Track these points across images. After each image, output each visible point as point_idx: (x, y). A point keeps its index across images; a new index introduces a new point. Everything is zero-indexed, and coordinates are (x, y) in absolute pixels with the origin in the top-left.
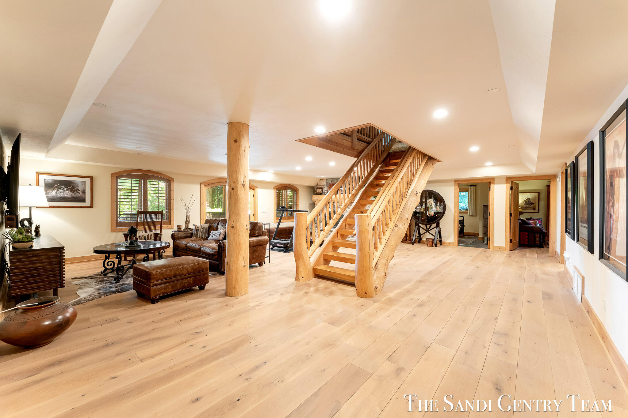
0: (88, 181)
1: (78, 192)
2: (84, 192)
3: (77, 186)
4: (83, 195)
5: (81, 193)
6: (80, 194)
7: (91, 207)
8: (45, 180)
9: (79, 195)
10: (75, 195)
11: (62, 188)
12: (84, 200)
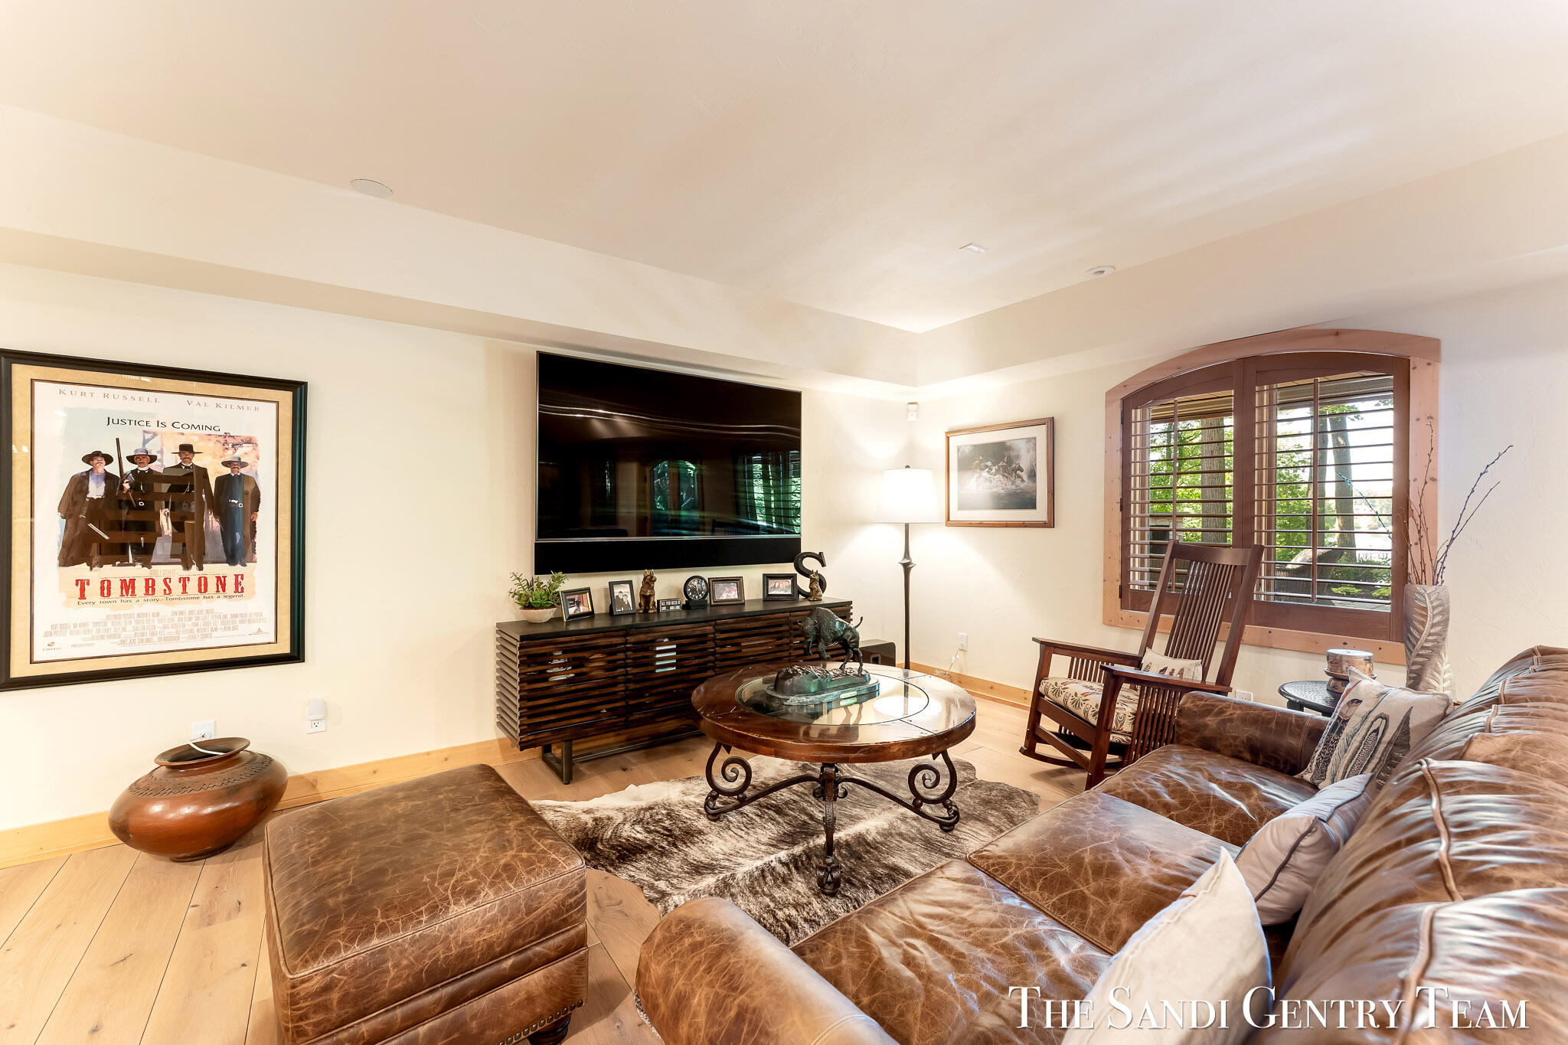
0: (1040, 433)
1: (1019, 477)
2: (1032, 475)
3: (1018, 457)
4: (1031, 485)
5: (1025, 478)
6: (1023, 481)
7: (1050, 524)
8: (958, 450)
9: (1022, 485)
10: (1014, 487)
11: (987, 467)
12: (1031, 504)
